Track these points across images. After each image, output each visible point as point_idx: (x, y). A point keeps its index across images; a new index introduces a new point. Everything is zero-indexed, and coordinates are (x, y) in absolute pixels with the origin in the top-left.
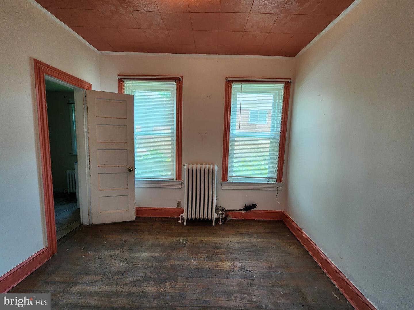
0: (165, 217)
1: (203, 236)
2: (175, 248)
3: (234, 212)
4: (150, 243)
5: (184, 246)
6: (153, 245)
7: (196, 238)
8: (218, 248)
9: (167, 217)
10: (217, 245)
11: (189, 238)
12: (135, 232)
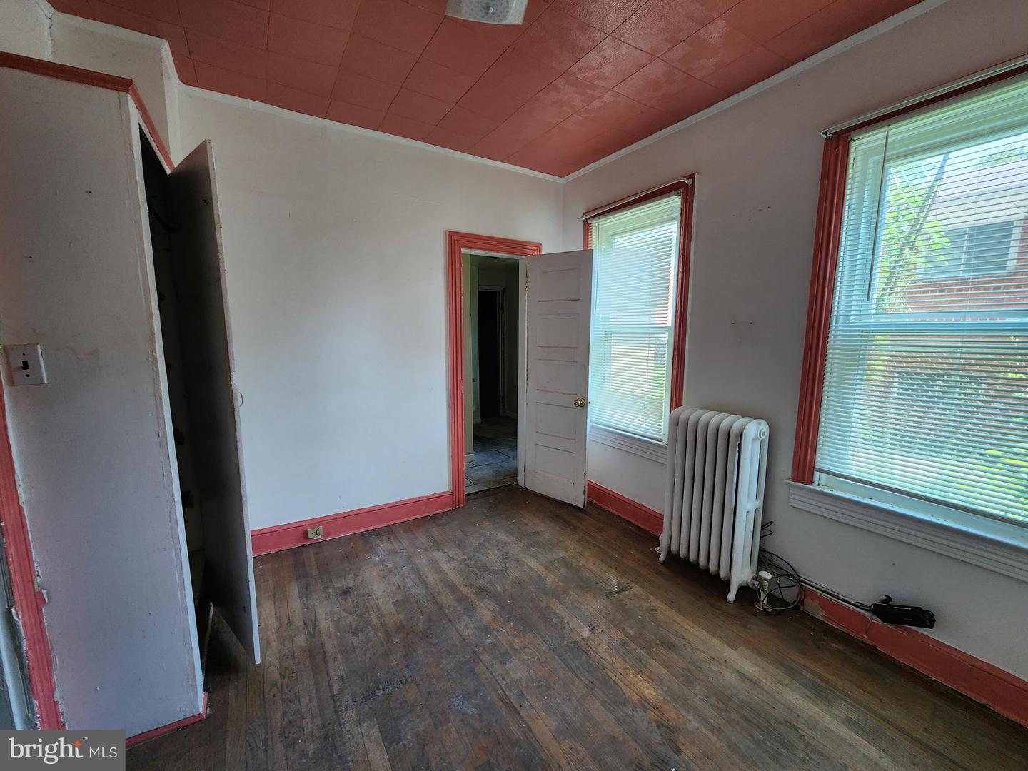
0: (643, 527)
1: (671, 604)
2: (587, 586)
3: (830, 601)
4: (563, 554)
5: (607, 595)
6: (563, 561)
7: (652, 598)
8: (671, 647)
9: (646, 530)
10: (679, 643)
11: (636, 589)
12: (564, 528)
